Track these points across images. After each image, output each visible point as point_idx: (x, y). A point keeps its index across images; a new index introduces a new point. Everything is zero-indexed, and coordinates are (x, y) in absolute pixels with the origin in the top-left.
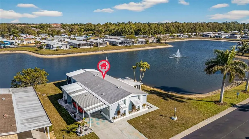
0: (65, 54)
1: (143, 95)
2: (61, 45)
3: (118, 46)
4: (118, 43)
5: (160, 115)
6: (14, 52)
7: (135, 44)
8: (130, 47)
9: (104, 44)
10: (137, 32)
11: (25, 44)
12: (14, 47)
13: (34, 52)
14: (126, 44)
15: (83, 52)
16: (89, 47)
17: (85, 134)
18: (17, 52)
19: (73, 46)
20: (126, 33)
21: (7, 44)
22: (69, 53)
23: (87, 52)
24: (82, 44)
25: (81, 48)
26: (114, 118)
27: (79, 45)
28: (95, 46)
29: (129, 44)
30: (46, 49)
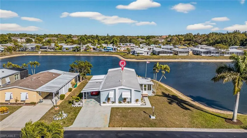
0: (143, 59)
1: (135, 90)
2: (143, 52)
3: (201, 55)
4: (202, 52)
5: (144, 112)
6: (111, 55)
7: (225, 55)
8: (216, 58)
9: (185, 53)
10: (244, 43)
11: (122, 50)
12: (112, 52)
13: (122, 56)
14: (212, 54)
15: (159, 59)
16: (168, 55)
17: (78, 106)
18: (113, 55)
19: (154, 53)
20: (227, 43)
21: (110, 50)
22: (145, 59)
23: (163, 59)
24: (162, 52)
25: (160, 55)
26: (104, 103)
27: (159, 53)
28: (175, 54)
29: (217, 54)
30: (132, 54)
